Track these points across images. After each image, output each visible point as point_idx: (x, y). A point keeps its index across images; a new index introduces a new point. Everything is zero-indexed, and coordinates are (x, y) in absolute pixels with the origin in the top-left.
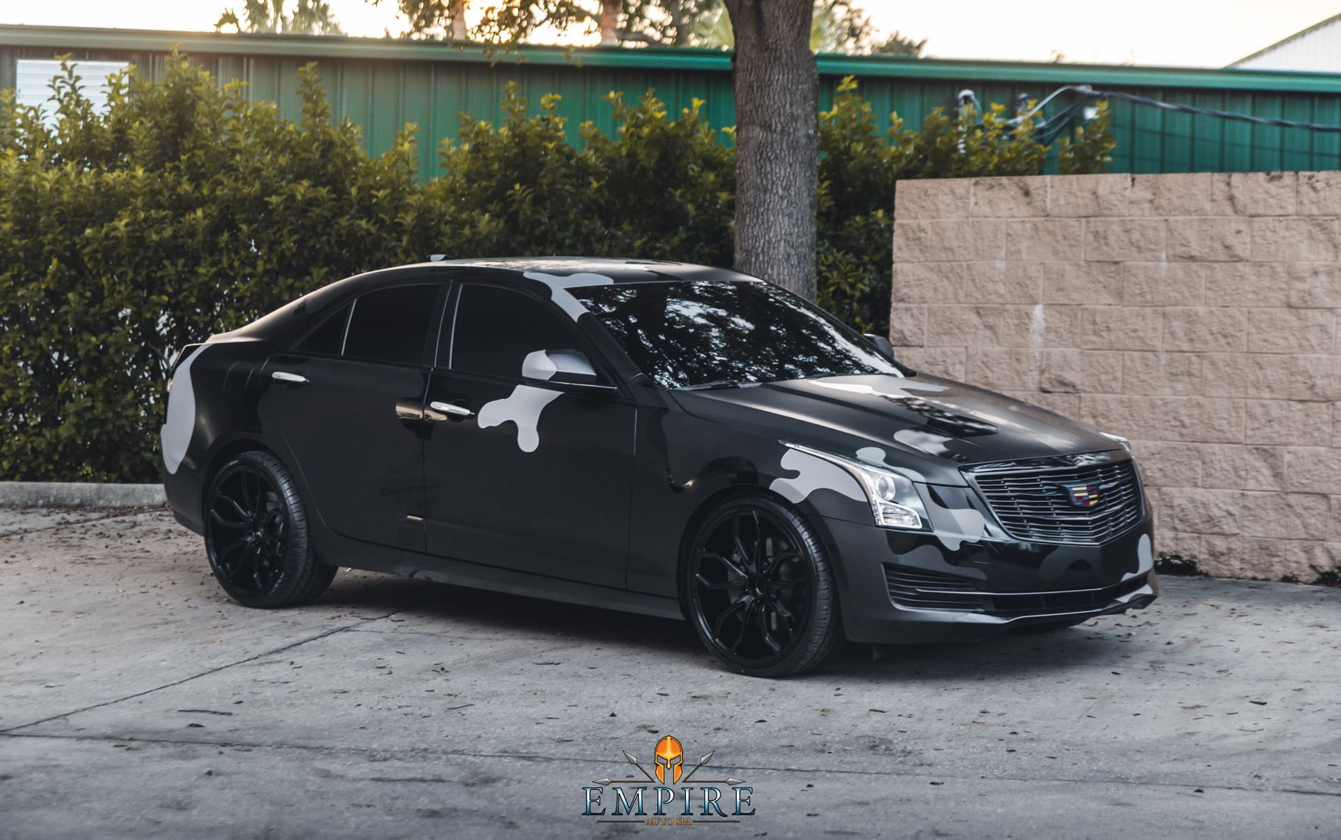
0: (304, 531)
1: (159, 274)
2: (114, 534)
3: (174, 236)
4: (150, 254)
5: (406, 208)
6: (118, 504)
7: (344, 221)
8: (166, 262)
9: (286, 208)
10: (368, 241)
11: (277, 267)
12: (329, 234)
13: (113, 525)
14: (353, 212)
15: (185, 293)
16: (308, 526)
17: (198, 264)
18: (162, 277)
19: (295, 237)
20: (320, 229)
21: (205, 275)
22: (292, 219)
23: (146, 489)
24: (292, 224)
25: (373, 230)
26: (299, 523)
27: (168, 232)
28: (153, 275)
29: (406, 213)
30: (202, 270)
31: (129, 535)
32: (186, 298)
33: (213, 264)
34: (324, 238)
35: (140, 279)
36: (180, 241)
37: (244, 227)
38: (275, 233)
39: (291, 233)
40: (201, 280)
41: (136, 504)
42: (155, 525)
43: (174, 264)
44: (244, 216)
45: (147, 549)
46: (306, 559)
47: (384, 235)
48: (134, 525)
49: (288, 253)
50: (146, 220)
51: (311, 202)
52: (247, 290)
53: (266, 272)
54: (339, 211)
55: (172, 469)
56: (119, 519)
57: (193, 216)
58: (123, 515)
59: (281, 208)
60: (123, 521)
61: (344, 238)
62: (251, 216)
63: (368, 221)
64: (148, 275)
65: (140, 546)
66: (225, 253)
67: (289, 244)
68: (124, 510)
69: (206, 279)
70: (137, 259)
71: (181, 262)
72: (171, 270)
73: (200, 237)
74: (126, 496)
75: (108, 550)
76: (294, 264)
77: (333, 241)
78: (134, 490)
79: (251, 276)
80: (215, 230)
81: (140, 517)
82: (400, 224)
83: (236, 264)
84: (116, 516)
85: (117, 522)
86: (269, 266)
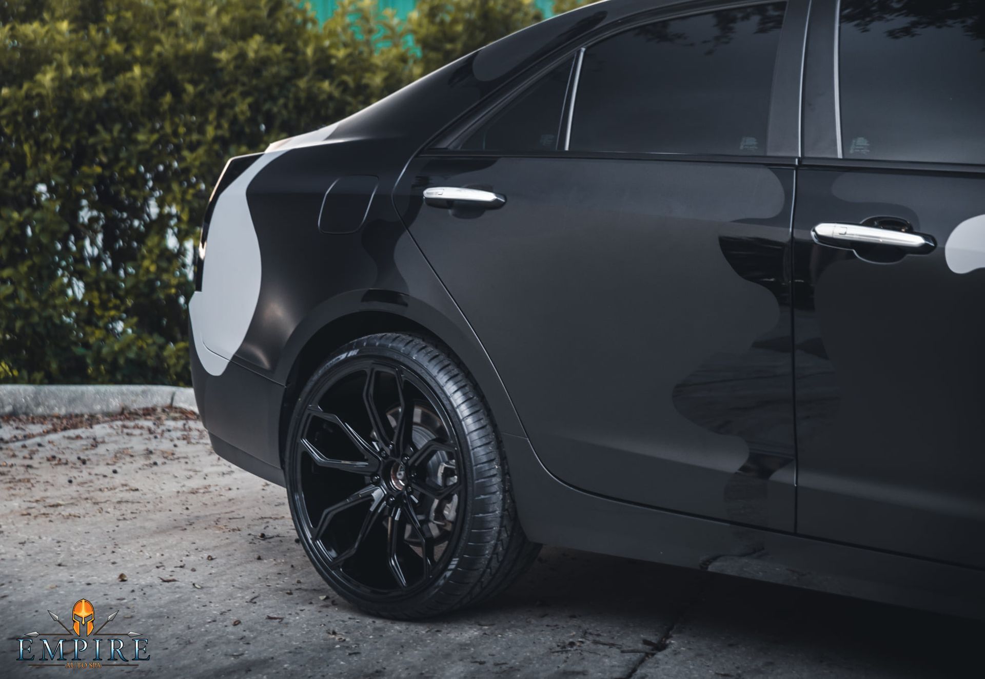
0: (496, 480)
1: (91, 141)
2: (73, 458)
3: (107, 98)
4: (80, 116)
5: (371, 69)
6: (63, 412)
7: (302, 83)
8: (99, 127)
9: (237, 67)
10: (331, 105)
11: (227, 134)
12: (287, 98)
13: (65, 443)
14: (311, 73)
15: (122, 164)
16: (505, 473)
17: (135, 130)
18: (94, 146)
19: (249, 100)
20: (276, 91)
21: (145, 143)
22: (245, 79)
23: (98, 392)
24: (244, 84)
25: (336, 94)
26: (486, 466)
27: (101, 91)
28: (84, 142)
29: (374, 73)
30: (141, 137)
31: (94, 459)
32: (122, 169)
33: (153, 131)
34: (281, 101)
35: (68, 146)
36: (114, 104)
37: (190, 88)
38: (225, 96)
39: (244, 95)
40: (140, 148)
41: (86, 411)
42: (123, 442)
43: (110, 131)
44: (188, 76)
45: (134, 485)
46: (499, 533)
47: (349, 99)
48: (95, 443)
49: (242, 118)
50: (74, 77)
51: (264, 62)
52: (195, 159)
53: (216, 139)
54: (297, 73)
55: (215, 366)
56: (72, 433)
57: (129, 75)
58: (75, 427)
59: (231, 66)
60: (78, 437)
61: (303, 102)
62: (196, 76)
63: (331, 84)
64: (78, 142)
65: (118, 480)
66: (168, 117)
67: (242, 107)
68: (72, 421)
69: (147, 147)
70: (65, 122)
71: (117, 128)
72: (105, 136)
73: (139, 99)
74: (72, 401)
75: (74, 487)
76: (247, 130)
77: (291, 105)
78: (83, 393)
79: (199, 144)
80: (154, 91)
81: (99, 430)
82: (367, 86)
83: (182, 130)
84: (65, 429)
85: (69, 438)
86: (220, 132)
